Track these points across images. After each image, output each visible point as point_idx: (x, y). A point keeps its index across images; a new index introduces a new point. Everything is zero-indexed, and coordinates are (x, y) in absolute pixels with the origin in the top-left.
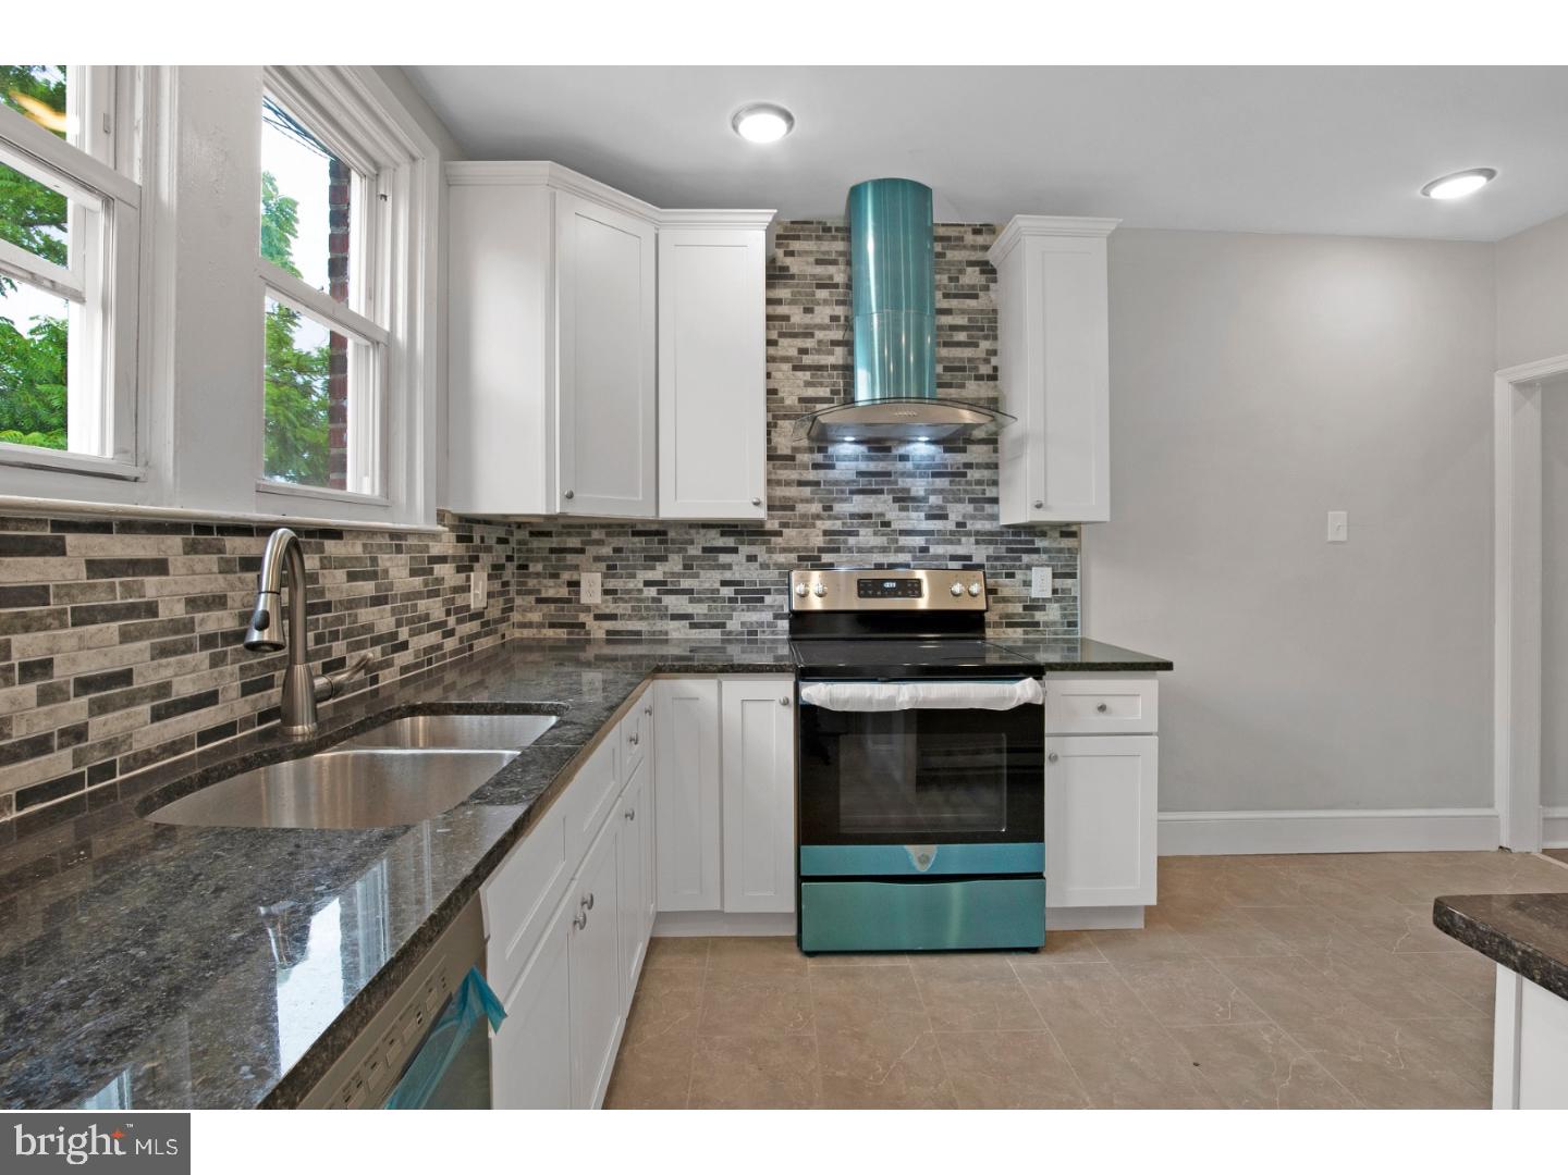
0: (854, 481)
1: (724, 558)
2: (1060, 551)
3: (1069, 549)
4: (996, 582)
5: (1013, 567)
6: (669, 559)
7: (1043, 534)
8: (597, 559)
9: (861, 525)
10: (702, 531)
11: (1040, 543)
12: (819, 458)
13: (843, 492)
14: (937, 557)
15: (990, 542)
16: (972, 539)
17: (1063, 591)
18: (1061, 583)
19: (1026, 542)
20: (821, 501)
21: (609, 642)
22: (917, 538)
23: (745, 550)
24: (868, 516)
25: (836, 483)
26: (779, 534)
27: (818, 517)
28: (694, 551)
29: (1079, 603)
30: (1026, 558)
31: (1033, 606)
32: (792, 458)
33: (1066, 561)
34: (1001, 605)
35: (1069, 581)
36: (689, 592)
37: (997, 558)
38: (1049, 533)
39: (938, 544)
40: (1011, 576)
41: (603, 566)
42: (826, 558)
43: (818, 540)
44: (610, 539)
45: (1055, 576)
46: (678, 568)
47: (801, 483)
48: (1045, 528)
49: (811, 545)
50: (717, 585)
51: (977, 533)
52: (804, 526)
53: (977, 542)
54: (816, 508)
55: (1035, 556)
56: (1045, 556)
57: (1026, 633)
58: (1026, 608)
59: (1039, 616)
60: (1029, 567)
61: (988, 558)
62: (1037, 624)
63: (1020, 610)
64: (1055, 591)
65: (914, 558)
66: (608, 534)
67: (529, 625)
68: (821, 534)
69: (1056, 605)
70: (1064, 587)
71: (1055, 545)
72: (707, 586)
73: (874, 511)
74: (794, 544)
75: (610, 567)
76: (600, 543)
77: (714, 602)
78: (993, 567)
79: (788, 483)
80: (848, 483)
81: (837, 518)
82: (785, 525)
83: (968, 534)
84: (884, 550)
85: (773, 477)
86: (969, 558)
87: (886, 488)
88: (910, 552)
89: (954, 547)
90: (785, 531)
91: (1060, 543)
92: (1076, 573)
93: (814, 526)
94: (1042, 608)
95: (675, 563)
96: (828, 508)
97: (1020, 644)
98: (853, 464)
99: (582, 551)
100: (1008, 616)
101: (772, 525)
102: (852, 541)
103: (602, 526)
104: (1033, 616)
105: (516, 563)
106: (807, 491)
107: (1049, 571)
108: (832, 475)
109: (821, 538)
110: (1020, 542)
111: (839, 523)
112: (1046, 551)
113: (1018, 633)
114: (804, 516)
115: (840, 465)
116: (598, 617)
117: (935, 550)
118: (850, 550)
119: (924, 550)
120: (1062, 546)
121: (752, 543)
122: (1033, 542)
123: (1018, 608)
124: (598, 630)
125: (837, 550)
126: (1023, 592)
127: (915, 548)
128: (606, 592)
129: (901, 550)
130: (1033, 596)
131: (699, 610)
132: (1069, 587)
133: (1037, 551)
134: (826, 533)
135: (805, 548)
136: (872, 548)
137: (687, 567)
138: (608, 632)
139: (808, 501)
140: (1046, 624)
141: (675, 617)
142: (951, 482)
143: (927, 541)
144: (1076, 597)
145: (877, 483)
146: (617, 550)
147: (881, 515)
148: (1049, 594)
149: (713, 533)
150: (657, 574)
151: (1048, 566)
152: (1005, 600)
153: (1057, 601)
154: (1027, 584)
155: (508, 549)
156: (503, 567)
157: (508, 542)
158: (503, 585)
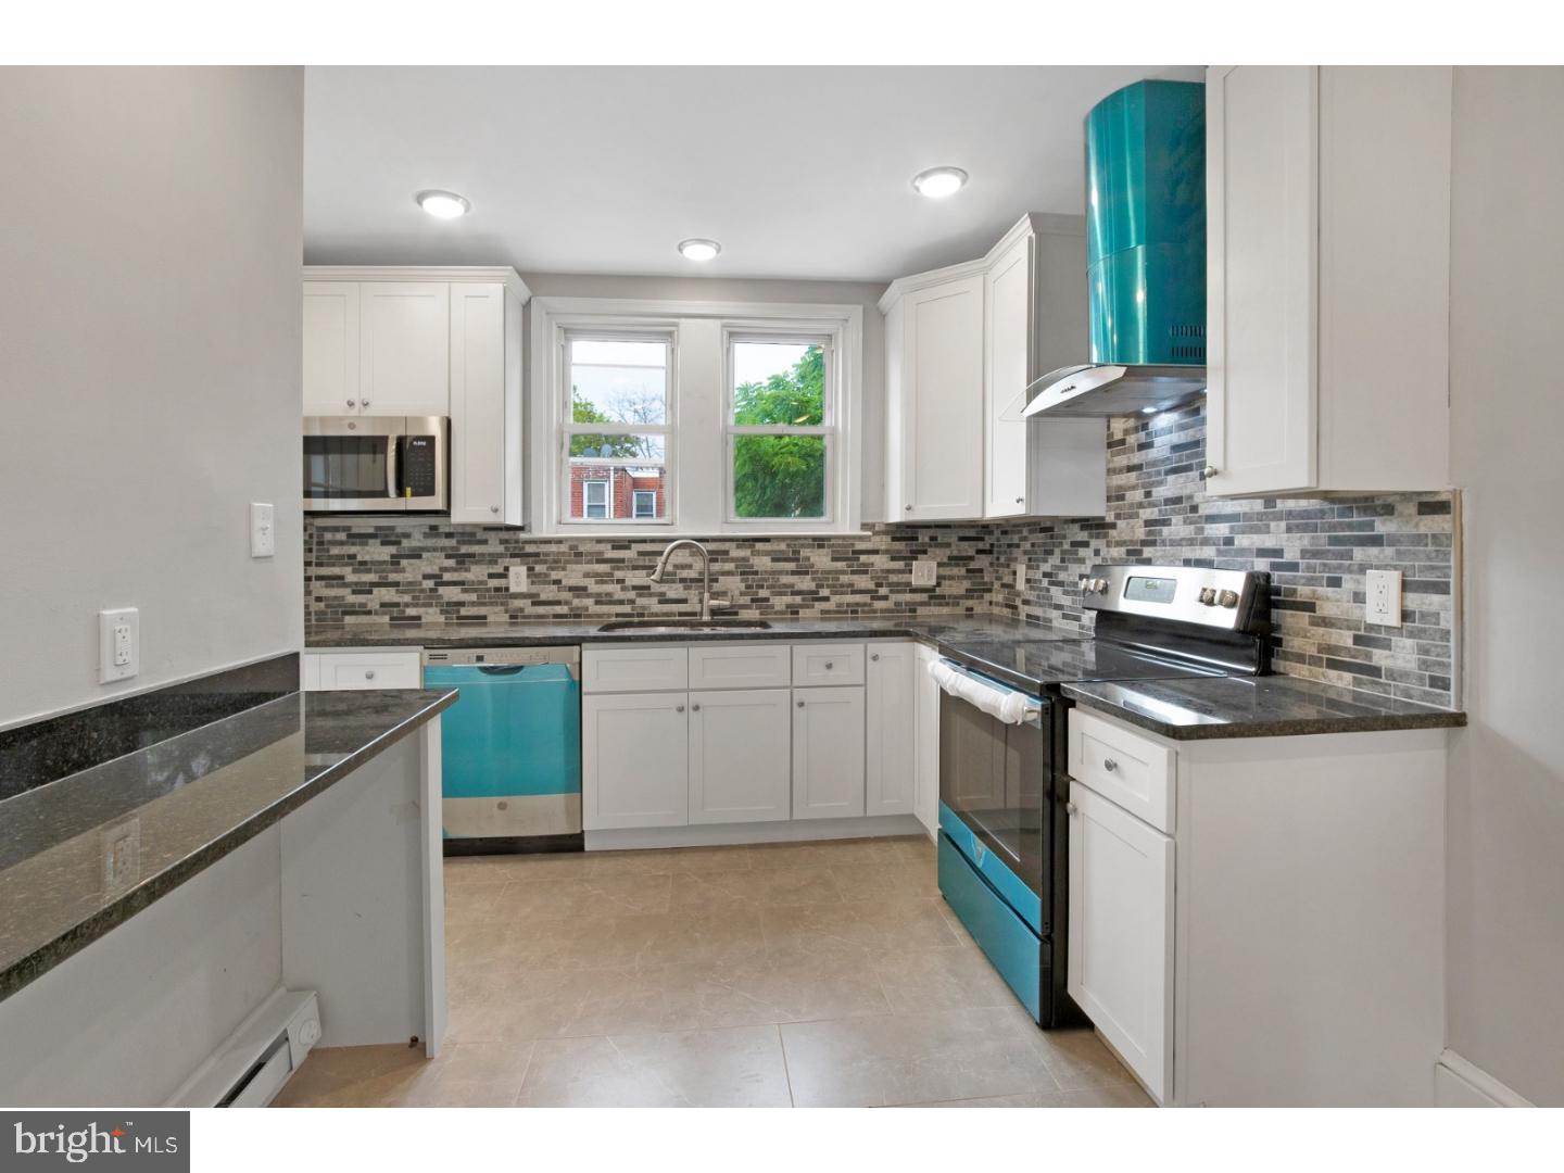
0: (1168, 459)
1: (1082, 552)
2: (1419, 539)
3: (1434, 536)
4: (1314, 592)
5: (1339, 567)
6: (1055, 553)
7: (1388, 510)
8: (1025, 553)
9: (1174, 512)
10: (1071, 525)
11: (1383, 526)
12: (1142, 436)
13: (1159, 473)
14: (1242, 552)
15: (1305, 529)
16: (1283, 524)
17: (1423, 616)
18: (1415, 601)
19: (1361, 526)
20: (1143, 487)
21: (1028, 624)
22: (1222, 525)
23: (1094, 543)
24: (1178, 500)
25: (1154, 463)
26: (1113, 526)
27: (1141, 505)
28: (1066, 546)
29: (1452, 644)
30: (1359, 553)
31: (1368, 638)
32: (1122, 442)
33: (1429, 559)
34: (1321, 630)
35: (1434, 601)
36: (1062, 584)
37: (1316, 554)
38: (1399, 507)
39: (1243, 533)
40: (1335, 582)
41: (1026, 557)
42: (1147, 552)
43: (1140, 533)
44: (1031, 536)
45: (1405, 586)
46: (1058, 562)
47: (1130, 469)
48: (1390, 500)
49: (1136, 538)
51: (1290, 514)
52: (1131, 517)
53: (1289, 530)
54: (1138, 495)
55: (1374, 551)
56: (1389, 551)
57: (1355, 681)
58: (1358, 640)
59: (1379, 658)
60: (1362, 569)
61: (1304, 553)
62: (1375, 671)
63: (1349, 642)
64: (1406, 615)
65: (1219, 553)
66: (1031, 532)
67: (997, 604)
68: (1142, 524)
69: (1409, 642)
70: (1425, 608)
71: (1409, 530)
72: (1071, 579)
73: (1185, 492)
74: (1126, 537)
75: (1030, 560)
76: (1025, 539)
77: (1075, 595)
78: (1309, 568)
79: (1120, 471)
80: (1163, 461)
81: (1155, 506)
82: (1118, 516)
83: (1278, 517)
84: (1191, 542)
85: (1111, 465)
86: (1278, 553)
87: (1194, 462)
88: (1214, 544)
89: (1262, 537)
90: (1119, 522)
91: (1417, 525)
92: (1447, 584)
93: (1137, 515)
94: (1387, 645)
95: (1055, 560)
96: (1148, 494)
97: (1348, 699)
98: (1168, 437)
99: (1018, 546)
100: (1330, 649)
101: (1110, 518)
102: (1166, 530)
103: (1029, 525)
104: (1369, 656)
105: (995, 556)
106: (1133, 476)
107: (1393, 579)
108: (1153, 454)
109: (1143, 530)
110: (1350, 526)
111: (1156, 509)
112: (1393, 541)
113: (1347, 680)
114: (1131, 506)
115: (1158, 441)
116: (1026, 602)
117: (1242, 541)
118: (1164, 543)
119: (1229, 541)
120: (1422, 530)
121: (1097, 538)
122: (1371, 526)
123: (1345, 639)
124: (1024, 610)
125: (1153, 543)
126: (1354, 612)
127: (1219, 539)
128: (1028, 581)
129: (1206, 542)
130: (1368, 622)
131: (1066, 601)
132: (1433, 609)
133: (1377, 541)
134: (1148, 523)
135: (1132, 541)
136: (1182, 539)
137: (1063, 560)
138: (1028, 616)
139: (1134, 488)
140: (1391, 674)
141: (1059, 607)
143: (1232, 529)
144: (1448, 632)
145: (1188, 457)
146: (1033, 545)
147: (1190, 497)
148: (1393, 619)
149: (1076, 527)
150: (1046, 567)
151: (1395, 568)
152: (1326, 622)
153: (1411, 635)
154: (1359, 598)
155: (981, 545)
156: (971, 558)
157: (982, 539)
158: (968, 571)
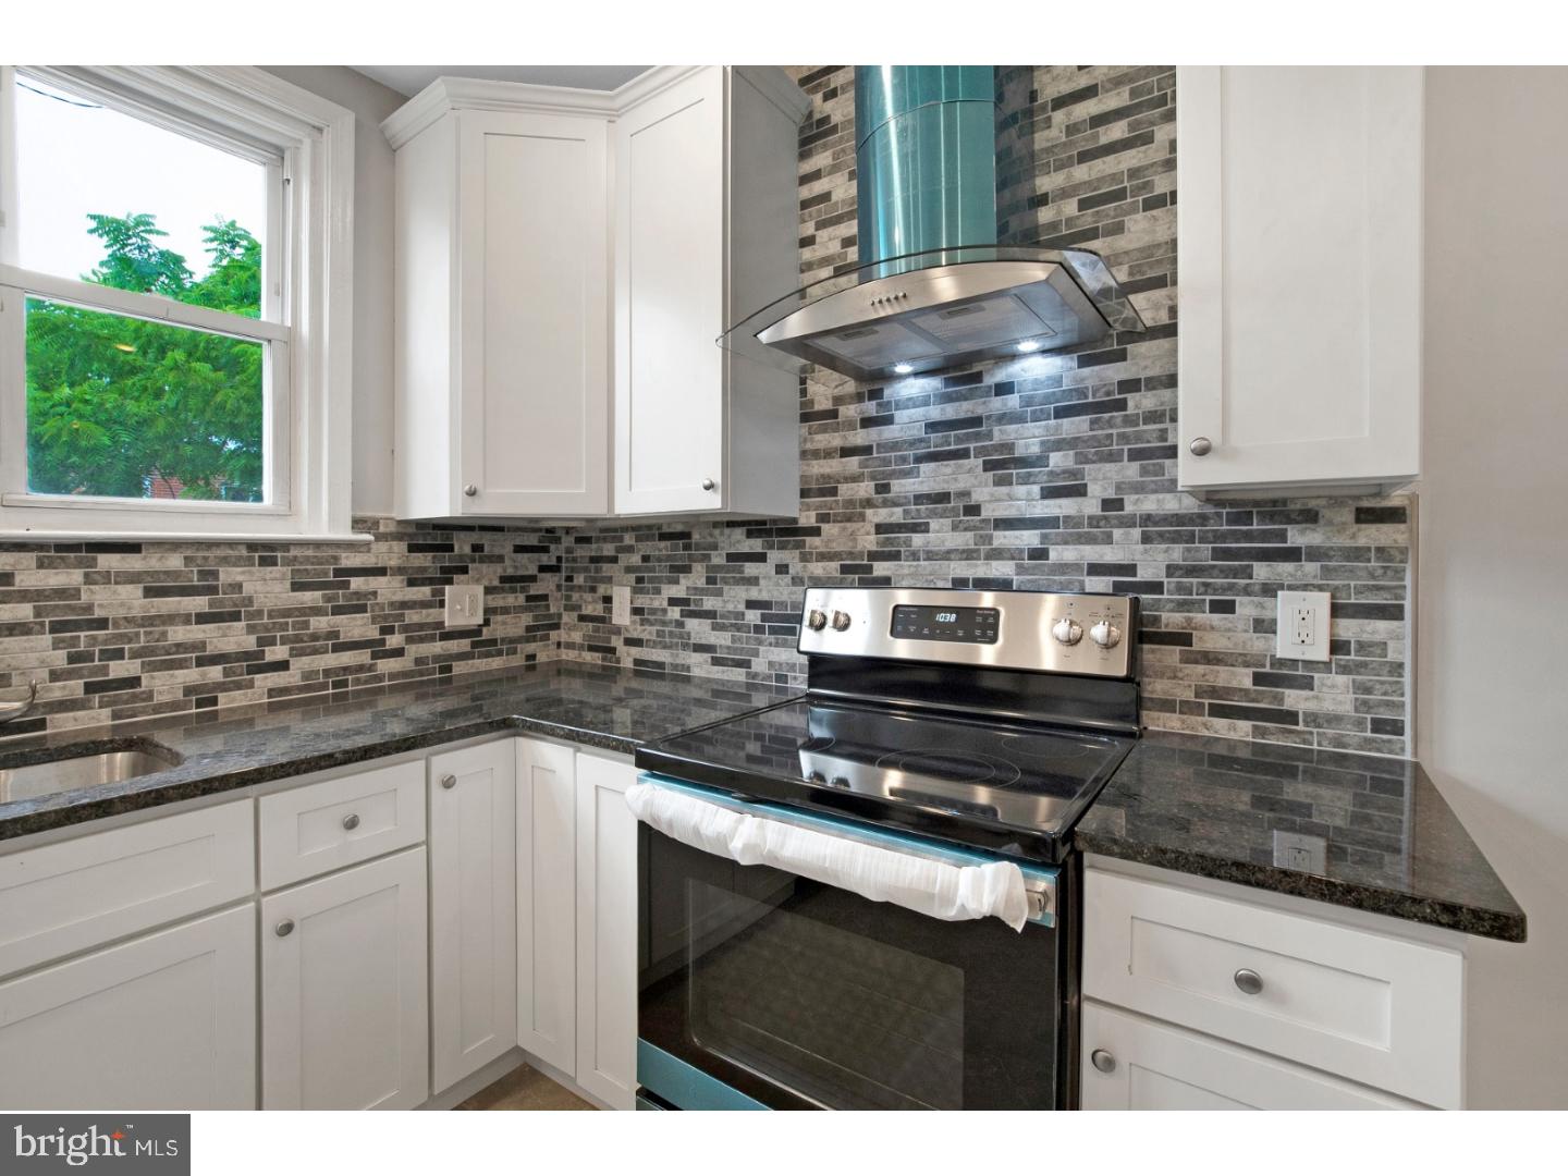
0: (921, 440)
1: (751, 569)
2: (1358, 554)
3: (1380, 550)
4: (1189, 620)
5: (1231, 588)
6: (693, 570)
7: (1310, 517)
8: (629, 570)
9: (934, 514)
10: (727, 531)
11: (1297, 537)
12: (871, 408)
13: (904, 460)
14: (1063, 568)
15: (1175, 538)
16: (1136, 532)
17: (1362, 647)
18: (1349, 629)
19: (1265, 536)
20: (873, 478)
21: (637, 673)
22: (1026, 533)
23: (775, 557)
24: (943, 497)
25: (895, 446)
26: (816, 532)
27: (868, 503)
28: (718, 559)
29: (1407, 679)
30: (1262, 571)
31: (1277, 676)
32: (833, 414)
33: (1374, 577)
34: (1201, 669)
35: (1379, 628)
36: (711, 614)
37: (1192, 571)
38: (1326, 513)
39: (1066, 543)
40: (1226, 607)
41: (632, 577)
42: (881, 569)
43: (869, 541)
44: (640, 545)
45: (1336, 611)
46: (701, 583)
47: (846, 452)
48: (1312, 504)
49: (859, 548)
50: (741, 607)
51: (1148, 519)
52: (849, 520)
53: (1146, 539)
54: (865, 489)
55: (1285, 568)
56: (1311, 568)
57: (1256, 731)
58: (1259, 679)
59: (1293, 699)
60: (1269, 590)
61: (1171, 570)
62: (1291, 717)
63: (1248, 683)
64: (1337, 647)
65: (1020, 570)
66: (638, 539)
67: (570, 646)
68: (873, 530)
69: (1342, 680)
70: (1365, 637)
71: (1343, 541)
72: (730, 607)
73: (953, 488)
74: (836, 547)
75: (640, 580)
76: (630, 549)
77: (738, 630)
78: (1180, 589)
79: (828, 454)
80: (913, 443)
81: (896, 504)
82: (823, 518)
83: (1128, 522)
84: (968, 555)
85: (809, 446)
86: (1130, 569)
87: (972, 446)
88: (1013, 559)
89: (1099, 549)
90: (825, 527)
91: (1353, 536)
92: (1401, 608)
93: (862, 517)
94: (1307, 684)
95: (697, 577)
96: (883, 488)
97: (1244, 753)
98: (921, 410)
99: (614, 560)
100: (1214, 691)
101: (808, 519)
102: (918, 540)
103: (634, 529)
104: (1280, 699)
105: (564, 574)
106: (853, 463)
107: (1322, 601)
108: (889, 433)
109: (873, 537)
110: (1249, 536)
111: (899, 510)
112: (1315, 554)
113: (1242, 730)
114: (850, 503)
115: (901, 416)
116: (630, 642)
117: (1057, 554)
118: (915, 556)
119: (1039, 554)
120: (1362, 542)
121: (782, 547)
122: (1282, 536)
123: (1244, 679)
124: (627, 657)
125: (895, 556)
126: (1257, 644)
127: (1021, 551)
128: (637, 611)
129: (996, 554)
130: (1279, 655)
131: (722, 639)
132: (1377, 638)
133: (1293, 555)
134: (880, 528)
135: (851, 553)
136: (949, 552)
137: (711, 580)
138: (637, 662)
139: (855, 479)
140: (1314, 719)
141: (700, 648)
142: (1092, 422)
143: (1044, 538)
144: (1401, 665)
145: (959, 440)
146: (646, 559)
147: (966, 494)
148: (1322, 653)
149: (739, 533)
150: (678, 591)
151: (1320, 588)
152: (1209, 658)
153: (1345, 669)
154: (1265, 626)
155: (545, 559)
156: (533, 579)
157: (545, 550)
158: (529, 598)
